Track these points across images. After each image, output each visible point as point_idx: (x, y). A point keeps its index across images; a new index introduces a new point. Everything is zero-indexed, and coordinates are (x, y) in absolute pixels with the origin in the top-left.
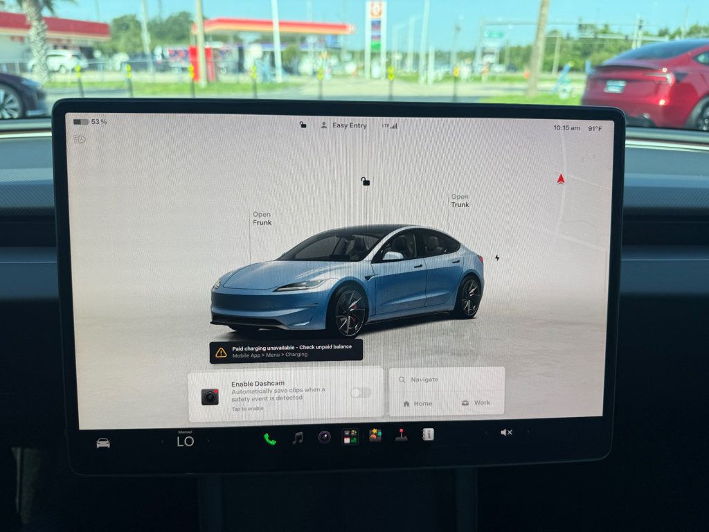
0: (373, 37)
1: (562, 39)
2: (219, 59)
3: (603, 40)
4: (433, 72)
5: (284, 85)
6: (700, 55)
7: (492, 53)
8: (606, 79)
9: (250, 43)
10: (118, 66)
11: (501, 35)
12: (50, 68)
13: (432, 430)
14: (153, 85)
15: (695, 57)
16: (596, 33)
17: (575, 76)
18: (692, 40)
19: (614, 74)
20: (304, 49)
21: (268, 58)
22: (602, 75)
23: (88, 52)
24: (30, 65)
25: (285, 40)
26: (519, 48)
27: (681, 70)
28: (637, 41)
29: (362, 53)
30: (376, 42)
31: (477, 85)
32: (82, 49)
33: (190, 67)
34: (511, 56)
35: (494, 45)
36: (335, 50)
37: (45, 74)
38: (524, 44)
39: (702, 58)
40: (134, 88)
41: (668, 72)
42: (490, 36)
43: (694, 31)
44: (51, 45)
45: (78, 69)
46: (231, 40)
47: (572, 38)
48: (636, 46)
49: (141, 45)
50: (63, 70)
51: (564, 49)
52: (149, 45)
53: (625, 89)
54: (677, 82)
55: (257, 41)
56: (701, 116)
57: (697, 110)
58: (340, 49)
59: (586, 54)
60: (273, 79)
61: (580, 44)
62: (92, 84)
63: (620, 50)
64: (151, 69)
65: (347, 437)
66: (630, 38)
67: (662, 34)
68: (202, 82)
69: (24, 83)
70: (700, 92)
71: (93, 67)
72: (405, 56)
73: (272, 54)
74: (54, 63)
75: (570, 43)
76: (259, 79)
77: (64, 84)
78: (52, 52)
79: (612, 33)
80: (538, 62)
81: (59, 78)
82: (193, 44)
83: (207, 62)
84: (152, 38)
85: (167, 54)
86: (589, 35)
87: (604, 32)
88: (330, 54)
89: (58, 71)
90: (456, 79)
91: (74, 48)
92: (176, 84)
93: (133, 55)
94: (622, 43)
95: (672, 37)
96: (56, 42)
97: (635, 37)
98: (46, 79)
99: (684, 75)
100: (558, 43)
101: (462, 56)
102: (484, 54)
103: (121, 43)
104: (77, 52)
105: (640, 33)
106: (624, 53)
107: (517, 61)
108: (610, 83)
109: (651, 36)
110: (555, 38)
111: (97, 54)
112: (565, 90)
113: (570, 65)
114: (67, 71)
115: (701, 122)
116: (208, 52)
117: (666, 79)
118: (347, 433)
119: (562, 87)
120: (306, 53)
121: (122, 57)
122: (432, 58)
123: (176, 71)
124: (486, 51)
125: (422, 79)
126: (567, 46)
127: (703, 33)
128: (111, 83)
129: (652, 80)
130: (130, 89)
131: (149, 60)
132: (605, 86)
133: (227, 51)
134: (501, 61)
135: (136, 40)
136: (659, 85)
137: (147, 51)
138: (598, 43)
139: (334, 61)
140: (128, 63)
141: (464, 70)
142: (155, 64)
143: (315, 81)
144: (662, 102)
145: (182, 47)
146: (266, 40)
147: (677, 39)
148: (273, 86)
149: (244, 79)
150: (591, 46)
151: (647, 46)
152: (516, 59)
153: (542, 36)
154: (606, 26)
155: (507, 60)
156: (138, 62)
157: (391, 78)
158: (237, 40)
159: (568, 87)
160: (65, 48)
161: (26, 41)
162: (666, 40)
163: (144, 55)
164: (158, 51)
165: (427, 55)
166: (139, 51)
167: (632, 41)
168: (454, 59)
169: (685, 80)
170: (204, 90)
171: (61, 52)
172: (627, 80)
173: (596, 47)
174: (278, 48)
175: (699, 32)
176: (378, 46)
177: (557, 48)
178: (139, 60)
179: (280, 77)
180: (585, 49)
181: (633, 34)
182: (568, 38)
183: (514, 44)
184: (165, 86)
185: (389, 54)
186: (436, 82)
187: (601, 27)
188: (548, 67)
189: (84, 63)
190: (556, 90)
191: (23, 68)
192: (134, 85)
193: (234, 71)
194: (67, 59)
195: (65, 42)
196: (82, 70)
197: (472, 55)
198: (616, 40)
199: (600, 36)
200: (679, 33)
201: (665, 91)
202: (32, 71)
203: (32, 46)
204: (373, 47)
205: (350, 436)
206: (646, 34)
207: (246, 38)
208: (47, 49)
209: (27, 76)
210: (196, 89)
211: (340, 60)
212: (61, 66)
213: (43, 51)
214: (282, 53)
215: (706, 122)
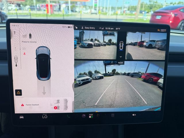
0: (95, 3)
2: (54, 8)
3: (155, 5)
4: (111, 12)
5: (71, 15)
7: (126, 8)
8: (156, 15)
9: (62, 4)
10: (27, 9)
11: (129, 3)
12: (9, 9)
13: (114, 114)
14: (36, 14)
15: (180, 10)
16: (154, 3)
18: (179, 5)
19: (158, 14)
21: (67, 7)
23: (19, 5)
24: (3, 8)
25: (72, 3)
26: (133, 7)
27: (176, 13)
29: (92, 7)
30: (96, 4)
31: (122, 16)
32: (17, 4)
33: (46, 9)
34: (131, 9)
35: (127, 5)
36: (85, 6)
37: (7, 11)
38: (135, 6)
39: (181, 10)
40: (31, 15)
41: (173, 14)
42: (126, 3)
43: (179, 3)
44: (9, 3)
45: (16, 10)
46: (57, 3)
48: (164, 7)
49: (33, 3)
50: (12, 10)
52: (35, 4)
53: (161, 18)
54: (175, 17)
55: (64, 3)
57: (180, 24)
58: (86, 6)
59: (151, 8)
60: (68, 13)
61: (149, 6)
62: (20, 14)
63: (160, 8)
64: (36, 10)
65: (90, 116)
67: (171, 4)
68: (49, 14)
69: (2, 13)
70: (181, 19)
71: (20, 9)
72: (103, 8)
73: (68, 7)
74: (10, 8)
75: (147, 5)
76: (65, 13)
77: (12, 13)
78: (9, 5)
79: (158, 3)
80: (138, 10)
81: (11, 12)
82: (47, 3)
83: (51, 9)
84: (36, 1)
85: (40, 6)
86: (152, 3)
87: (156, 3)
88: (83, 7)
89: (11, 10)
90: (117, 14)
91: (15, 4)
92: (42, 14)
93: (31, 6)
94: (161, 6)
95: (174, 4)
96: (10, 2)
98: (8, 12)
99: (177, 15)
100: (144, 5)
101: (118, 8)
102: (124, 8)
103: (28, 3)
104: (16, 5)
105: (165, 3)
106: (161, 8)
107: (133, 10)
110: (143, 4)
111: (21, 6)
112: (145, 18)
113: (147, 11)
114: (13, 10)
115: (180, 27)
116: (51, 6)
117: (172, 16)
118: (90, 115)
119: (144, 17)
120: (77, 6)
121: (28, 7)
123: (42, 11)
124: (125, 7)
125: (108, 14)
126: (146, 6)
127: (182, 4)
128: (25, 13)
129: (168, 16)
130: (30, 15)
131: (35, 7)
132: (156, 17)
133: (56, 6)
134: (129, 10)
136: (170, 17)
137: (35, 5)
138: (154, 6)
139: (84, 9)
140: (30, 8)
141: (119, 12)
142: (37, 9)
143: (80, 14)
144: (171, 22)
145: (44, 4)
146: (67, 3)
147: (175, 5)
148: (68, 15)
149: (60, 13)
150: (152, 6)
151: (167, 7)
153: (140, 3)
154: (157, 1)
156: (32, 8)
157: (100, 14)
158: (59, 2)
159: (146, 17)
160: (13, 4)
161: (2, 1)
163: (34, 6)
164: (38, 5)
165: (109, 8)
166: (33, 5)
167: (163, 5)
168: (116, 9)
169: (177, 16)
170: (50, 16)
171: (11, 5)
172: (162, 16)
173: (154, 7)
174: (70, 5)
175: (181, 3)
176: (96, 5)
177: (143, 7)
178: (33, 7)
179: (70, 13)
182: (146, 4)
183: (132, 6)
184: (40, 15)
185: (99, 7)
186: (111, 15)
188: (141, 12)
189: (18, 8)
190: (143, 18)
191: (1, 9)
192: (31, 14)
193: (58, 11)
194: (13, 7)
195: (12, 2)
196: (17, 10)
197: (121, 8)
198: (159, 5)
199: (155, 4)
201: (172, 19)
202: (4, 10)
203: (4, 3)
204: (95, 5)
205: (91, 116)
206: (167, 3)
207: (61, 2)
208: (8, 4)
209: (2, 11)
210: (48, 16)
211: (86, 8)
212: (12, 9)
213: (7, 5)
214: (71, 7)
215: (182, 27)
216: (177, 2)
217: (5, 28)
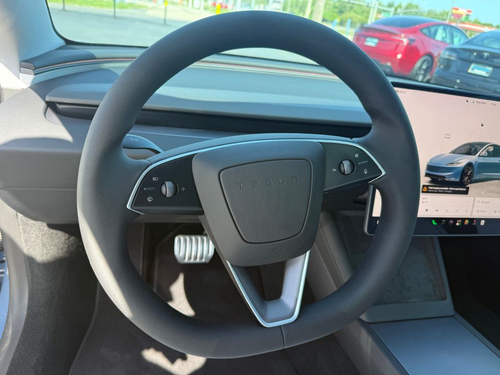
3: (353, 4)
6: (424, 28)
8: (366, 36)
19: (371, 33)
22: (364, 33)
28: (374, 8)
41: (405, 37)
51: (328, 6)
53: (378, 44)
54: (409, 44)
56: (420, 68)
57: (418, 64)
66: (370, 5)
70: (422, 52)
94: (365, 8)
97: (373, 5)
105: (377, 3)
108: (368, 39)
109: (383, 6)
115: (419, 72)
117: (403, 42)
126: (329, 5)
129: (394, 40)
132: (365, 41)
134: (284, 8)
136: (398, 45)
138: (350, 5)
144: (399, 57)
150: (345, 7)
155: (288, 9)
167: (371, 7)
169: (413, 44)
172: (380, 39)
173: (348, 8)
181: (372, 3)
198: (360, 6)
200: (400, 6)
201: (401, 49)
215: (422, 72)
216: (404, 5)
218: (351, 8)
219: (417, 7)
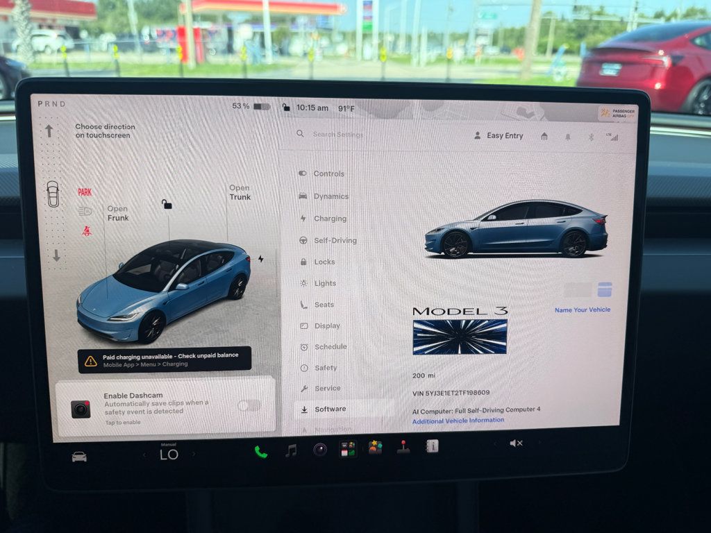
0: (365, 18)
1: (557, 20)
2: (208, 40)
3: (598, 22)
4: (426, 53)
5: (275, 67)
6: (697, 37)
7: (486, 35)
8: (602, 62)
9: (239, 24)
10: (104, 47)
11: (495, 16)
12: (35, 49)
14: (140, 66)
15: (692, 40)
16: (591, 15)
17: (570, 58)
18: (689, 22)
19: (609, 57)
20: (294, 30)
21: (258, 38)
22: (598, 57)
23: (74, 32)
24: (14, 46)
25: (275, 20)
26: (513, 30)
27: (678, 52)
28: (632, 23)
29: (354, 35)
30: (367, 23)
31: (470, 67)
32: (68, 29)
33: (178, 48)
34: (505, 38)
35: (488, 26)
36: (327, 31)
37: (30, 54)
38: (518, 26)
39: (698, 41)
40: (121, 70)
41: (665, 55)
42: (483, 17)
43: (690, 13)
44: (35, 25)
45: (63, 50)
46: (220, 20)
47: (568, 20)
48: (631, 29)
49: (128, 25)
50: (49, 51)
51: (559, 31)
52: (137, 25)
53: (620, 72)
54: (673, 65)
55: (247, 22)
56: (697, 100)
57: (693, 94)
58: (330, 30)
59: (580, 36)
60: (263, 60)
61: (574, 26)
62: (77, 65)
63: (615, 32)
64: (139, 49)
66: (625, 20)
67: (658, 16)
68: (191, 63)
69: (8, 63)
70: (697, 74)
71: (79, 47)
72: (397, 37)
73: (262, 35)
74: (39, 43)
75: (564, 25)
76: (249, 61)
77: (50, 64)
78: (37, 32)
79: (607, 15)
80: (532, 42)
81: (44, 58)
82: (181, 24)
83: (196, 43)
84: (139, 19)
85: (154, 34)
86: (584, 16)
87: (599, 14)
88: (321, 35)
89: (43, 52)
90: (449, 61)
91: (59, 27)
92: (164, 65)
93: (120, 35)
94: (617, 25)
95: (668, 19)
96: (40, 22)
97: (630, 19)
98: (31, 60)
99: (681, 58)
100: (552, 25)
101: (455, 38)
102: (477, 35)
103: (108, 23)
104: (63, 32)
105: (636, 15)
106: (620, 36)
107: (511, 42)
108: (605, 66)
109: (647, 18)
110: (550, 20)
111: (84, 34)
112: (559, 73)
113: (565, 47)
114: (53, 52)
115: (696, 106)
116: (196, 32)
117: (663, 62)
119: (556, 70)
120: (296, 34)
121: (109, 38)
122: (424, 40)
123: (164, 52)
124: (480, 32)
125: (415, 61)
126: (561, 28)
127: (699, 16)
128: (99, 63)
129: (647, 63)
130: (118, 70)
131: (136, 40)
132: (600, 68)
133: (216, 32)
134: (495, 43)
135: (123, 19)
136: (655, 68)
137: (135, 31)
138: (591, 25)
139: (325, 42)
140: (116, 44)
141: (457, 52)
142: (143, 44)
143: (306, 62)
144: (658, 86)
145: (170, 27)
146: (256, 21)
147: (673, 21)
148: (264, 67)
149: (231, 59)
150: (586, 27)
151: (643, 28)
152: (510, 41)
153: (538, 17)
154: (602, 8)
155: (501, 43)
156: (125, 43)
157: (383, 60)
158: (226, 19)
159: (563, 70)
160: (50, 27)
161: (10, 20)
162: (661, 22)
163: (131, 36)
164: (146, 31)
165: (420, 37)
166: (126, 31)
167: (627, 23)
168: (447, 40)
169: (682, 63)
170: (193, 71)
171: (45, 31)
172: (623, 63)
173: (591, 29)
174: (267, 29)
175: (695, 14)
176: (370, 27)
177: (552, 30)
178: (127, 40)
179: (270, 58)
180: (580, 32)
181: (628, 16)
182: (563, 20)
183: (509, 26)
184: (154, 67)
185: (381, 35)
186: (429, 63)
187: (596, 9)
188: (542, 49)
189: (70, 43)
190: (550, 72)
191: (7, 48)
192: (121, 66)
193: (223, 52)
194: (52, 39)
195: (49, 22)
196: (68, 51)
197: (465, 36)
198: (611, 22)
199: (596, 18)
200: (675, 15)
201: (661, 74)
202: (16, 51)
203: (16, 25)
204: (365, 28)
206: (642, 16)
207: (236, 18)
208: (31, 29)
209: (11, 56)
210: (184, 70)
211: (331, 41)
212: (46, 46)
213: (27, 31)
214: (272, 34)
215: (702, 106)
216: (681, 11)
217: (14, 118)
218: (596, 28)
219: (703, 12)
